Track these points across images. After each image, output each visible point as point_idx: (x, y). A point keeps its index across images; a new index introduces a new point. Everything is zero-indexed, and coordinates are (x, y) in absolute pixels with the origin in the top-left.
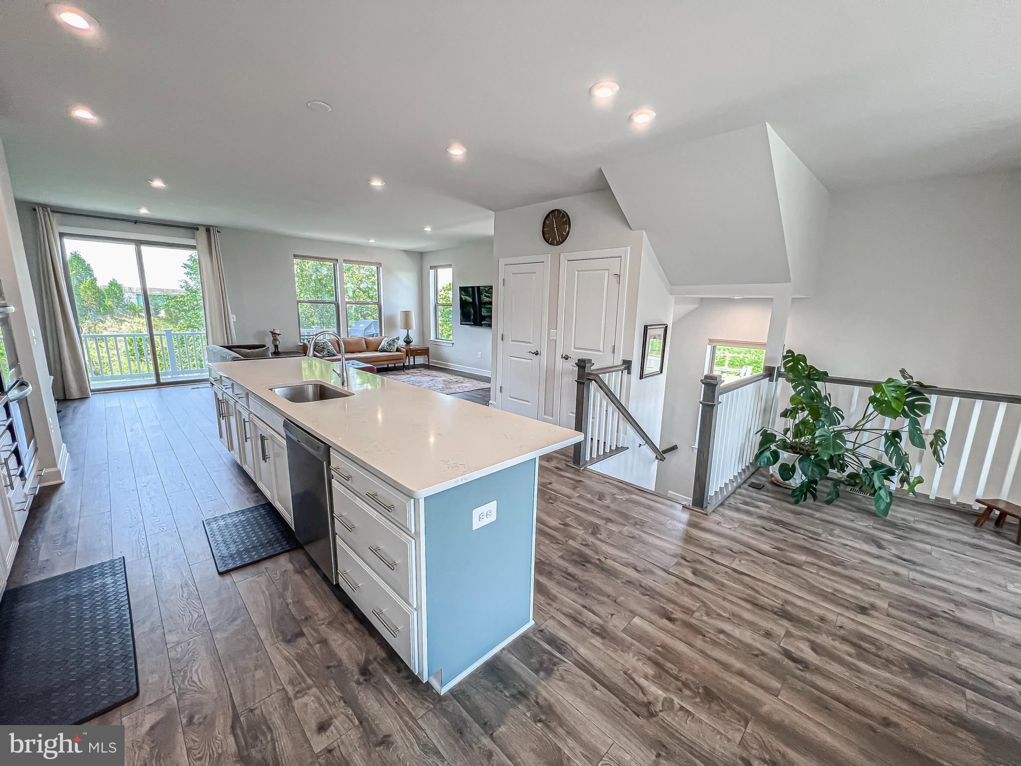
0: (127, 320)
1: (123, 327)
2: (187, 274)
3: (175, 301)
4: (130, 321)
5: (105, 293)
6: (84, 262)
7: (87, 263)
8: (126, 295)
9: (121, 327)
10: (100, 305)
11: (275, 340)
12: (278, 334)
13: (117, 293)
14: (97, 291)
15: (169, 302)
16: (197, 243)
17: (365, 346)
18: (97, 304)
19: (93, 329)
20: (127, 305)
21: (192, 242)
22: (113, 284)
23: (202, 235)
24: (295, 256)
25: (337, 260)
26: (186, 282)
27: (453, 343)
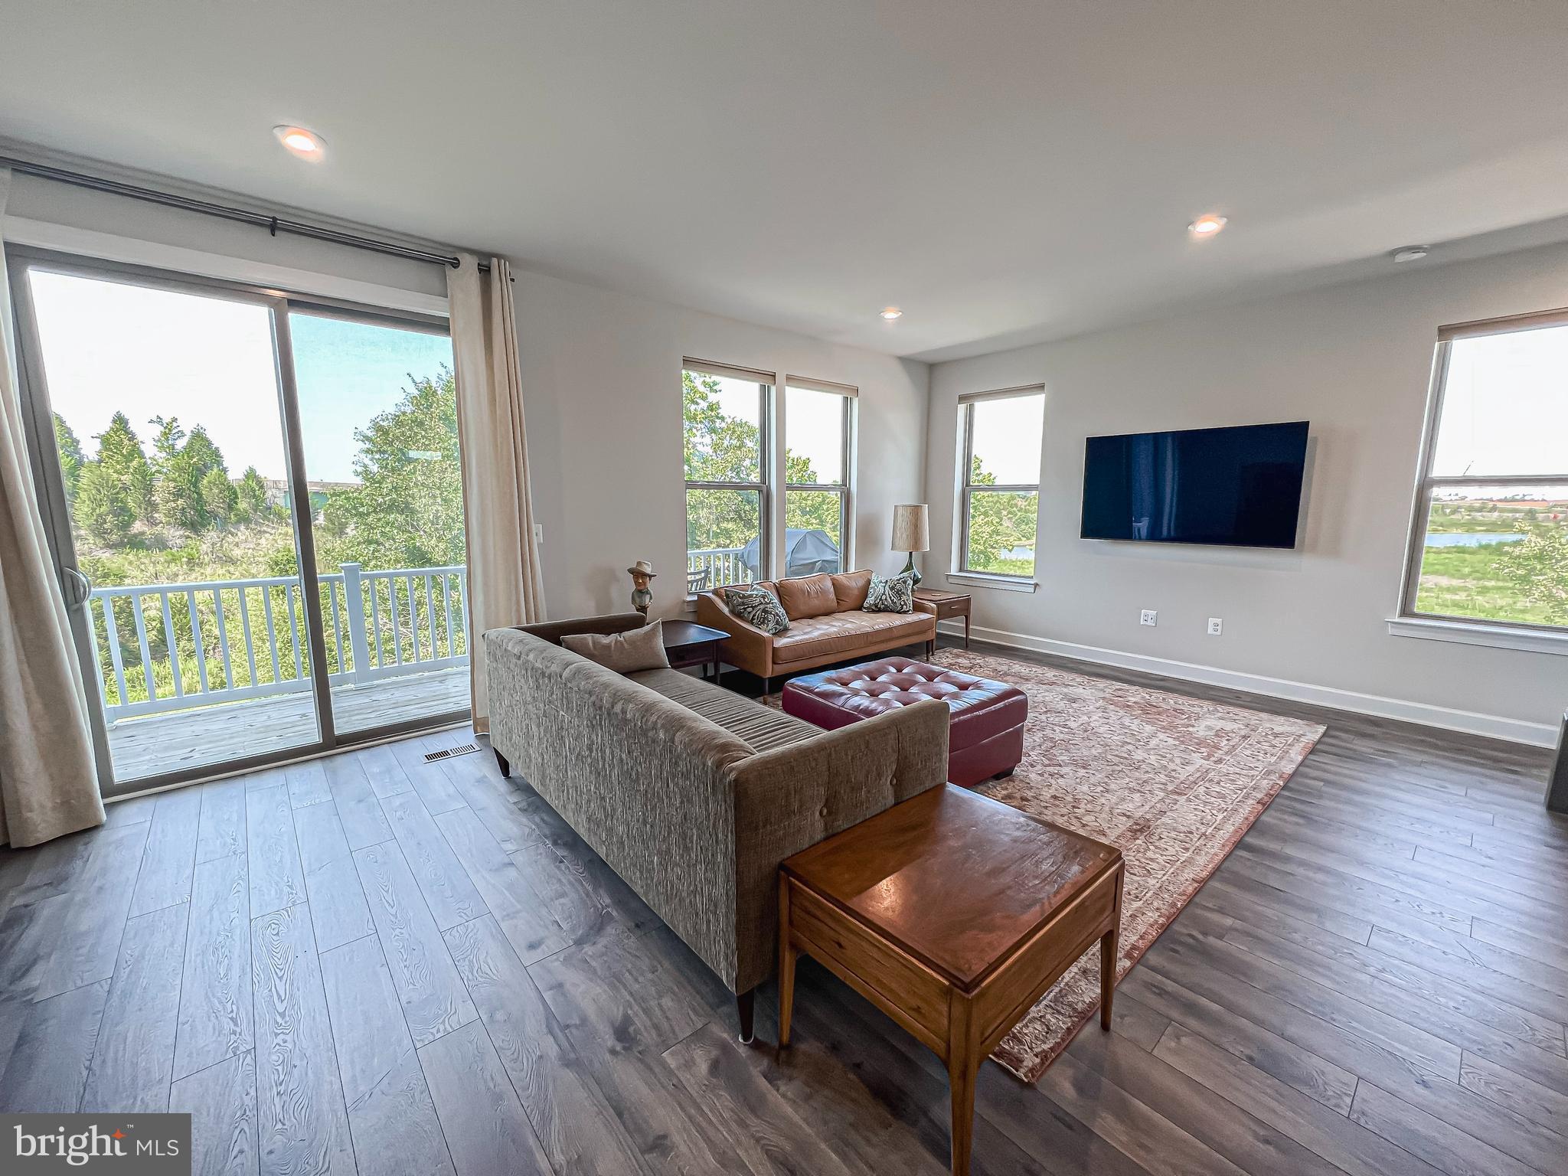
0: (269, 530)
1: (263, 541)
2: (368, 451)
3: (346, 499)
4: (273, 532)
5: (238, 491)
6: (210, 444)
7: (214, 446)
8: (269, 494)
9: (260, 541)
10: (230, 508)
11: (641, 592)
12: (650, 576)
13: (255, 490)
14: (228, 487)
15: (336, 500)
16: (452, 314)
17: (832, 596)
18: (226, 506)
19: (218, 545)
20: (270, 508)
21: (437, 309)
22: (251, 474)
23: (466, 279)
24: (688, 362)
25: (774, 376)
26: (365, 466)
27: (1036, 585)
